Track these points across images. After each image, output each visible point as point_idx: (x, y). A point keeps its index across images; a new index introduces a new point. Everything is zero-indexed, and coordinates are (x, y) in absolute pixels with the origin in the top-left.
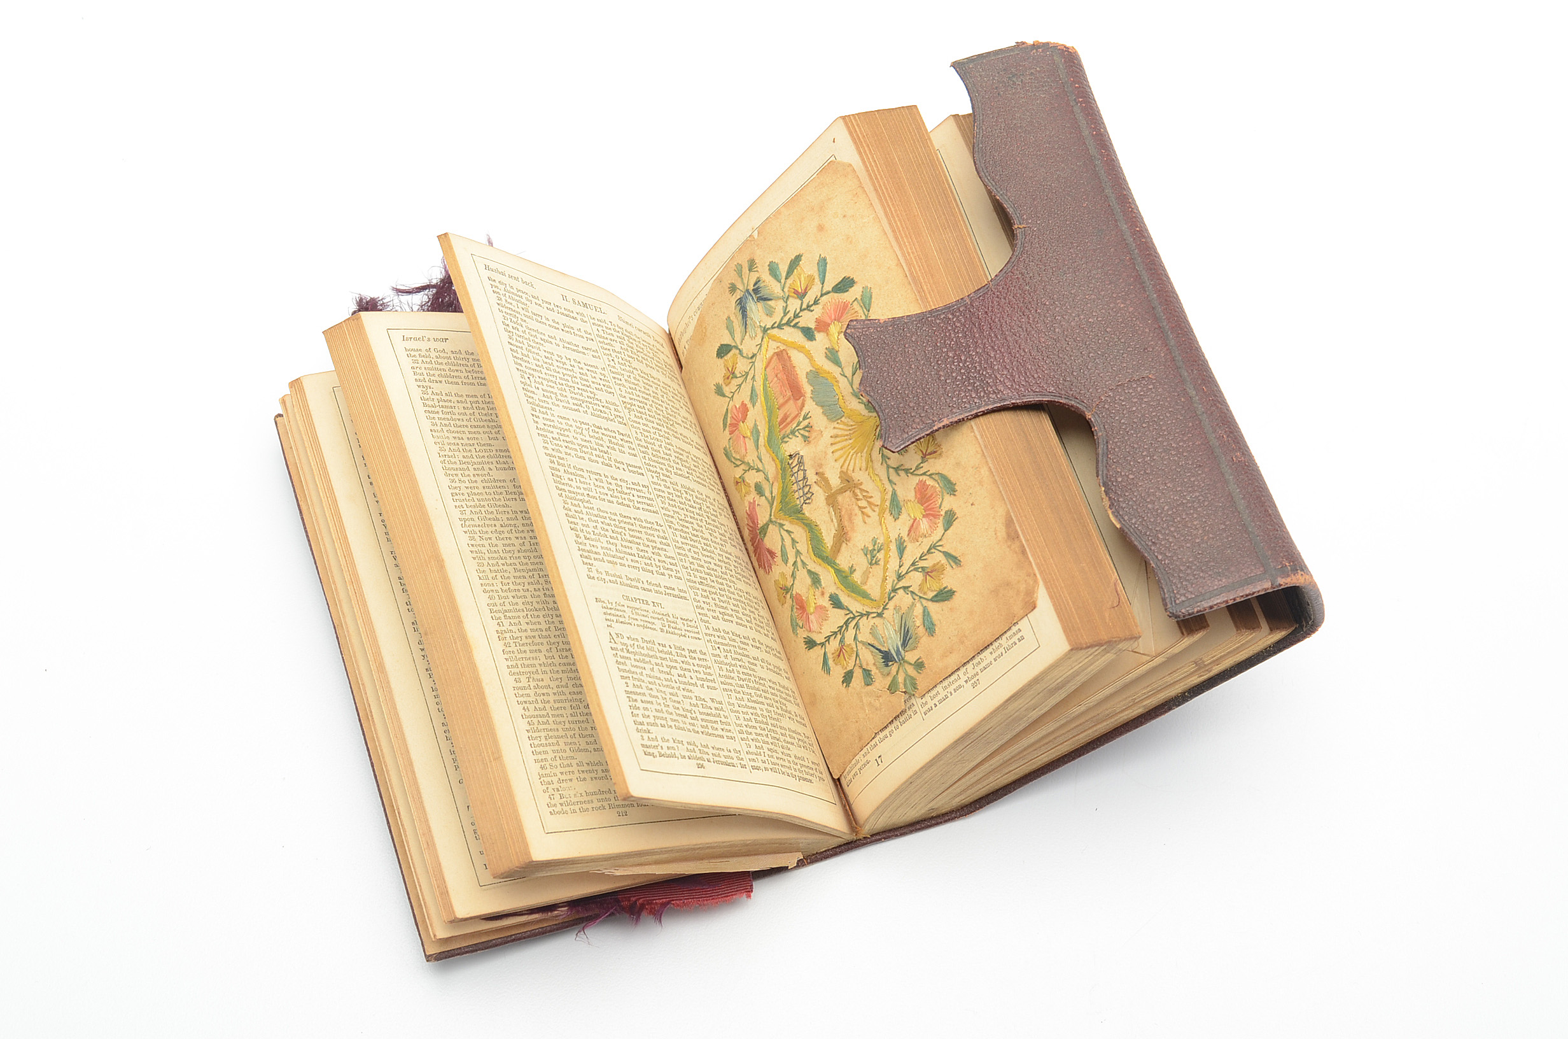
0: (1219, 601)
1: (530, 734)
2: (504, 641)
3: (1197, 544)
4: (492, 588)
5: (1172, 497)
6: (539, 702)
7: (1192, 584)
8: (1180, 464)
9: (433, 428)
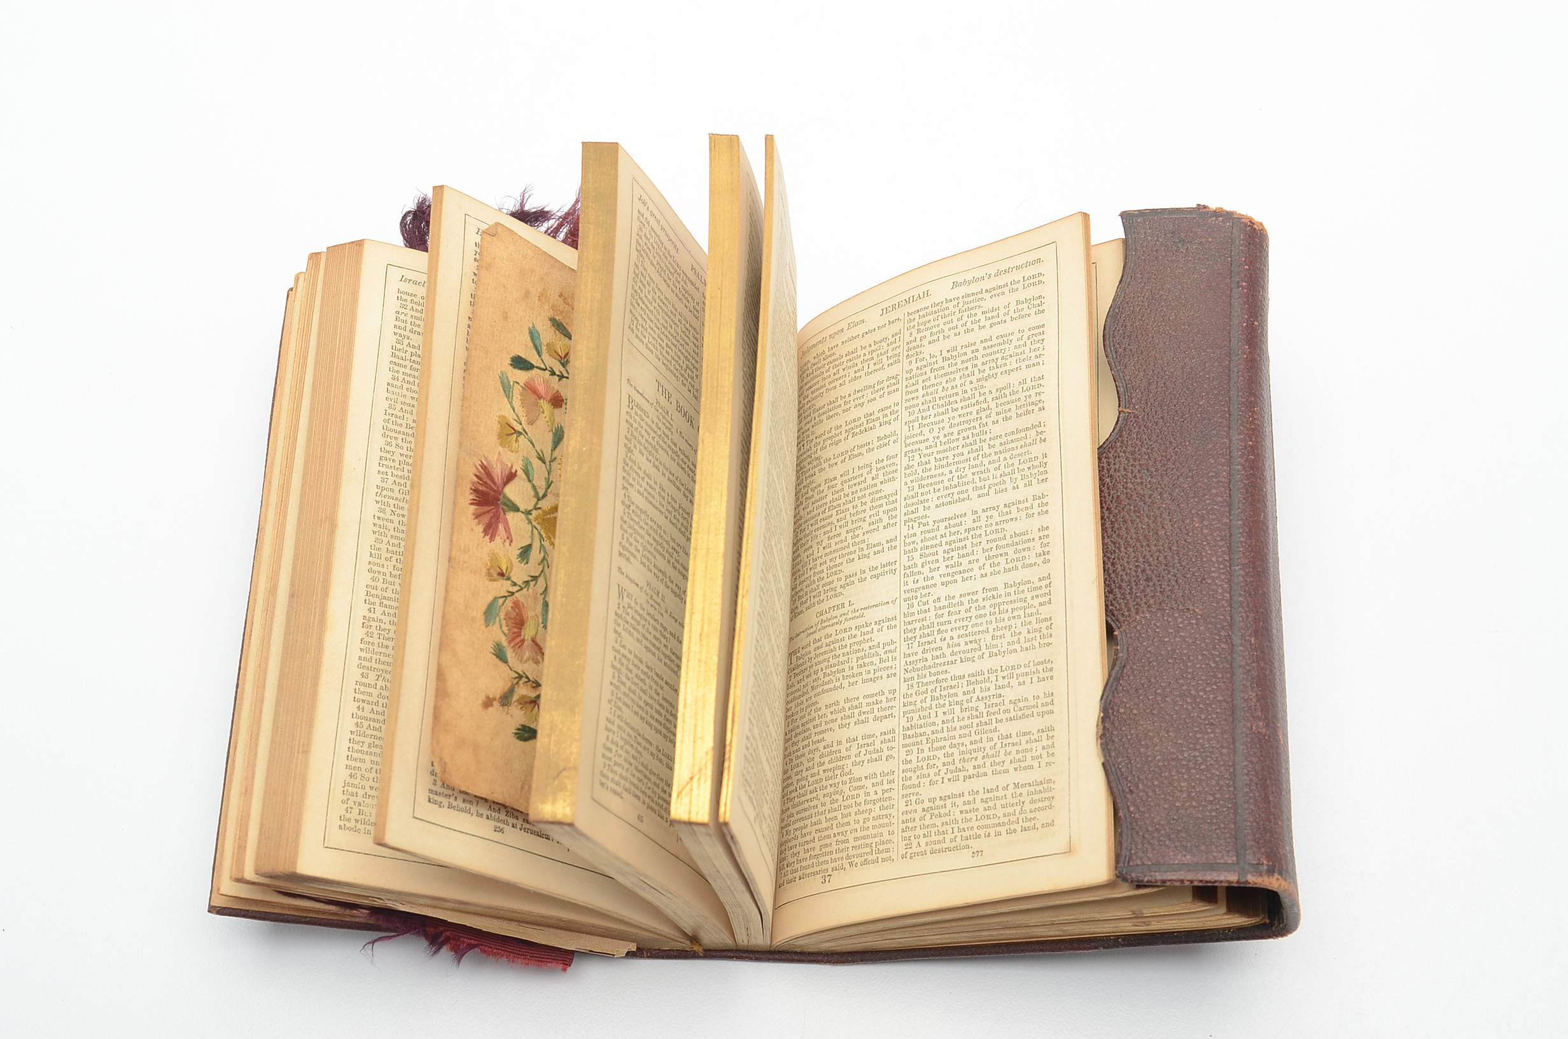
0: (1174, 878)
1: (352, 736)
2: (367, 630)
3: (1175, 808)
4: (380, 569)
5: (1169, 748)
6: (380, 704)
7: (1153, 850)
8: (1192, 715)
9: (391, 381)
